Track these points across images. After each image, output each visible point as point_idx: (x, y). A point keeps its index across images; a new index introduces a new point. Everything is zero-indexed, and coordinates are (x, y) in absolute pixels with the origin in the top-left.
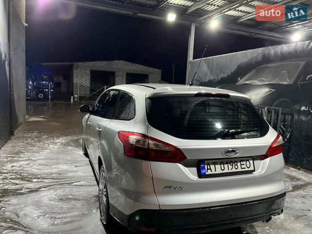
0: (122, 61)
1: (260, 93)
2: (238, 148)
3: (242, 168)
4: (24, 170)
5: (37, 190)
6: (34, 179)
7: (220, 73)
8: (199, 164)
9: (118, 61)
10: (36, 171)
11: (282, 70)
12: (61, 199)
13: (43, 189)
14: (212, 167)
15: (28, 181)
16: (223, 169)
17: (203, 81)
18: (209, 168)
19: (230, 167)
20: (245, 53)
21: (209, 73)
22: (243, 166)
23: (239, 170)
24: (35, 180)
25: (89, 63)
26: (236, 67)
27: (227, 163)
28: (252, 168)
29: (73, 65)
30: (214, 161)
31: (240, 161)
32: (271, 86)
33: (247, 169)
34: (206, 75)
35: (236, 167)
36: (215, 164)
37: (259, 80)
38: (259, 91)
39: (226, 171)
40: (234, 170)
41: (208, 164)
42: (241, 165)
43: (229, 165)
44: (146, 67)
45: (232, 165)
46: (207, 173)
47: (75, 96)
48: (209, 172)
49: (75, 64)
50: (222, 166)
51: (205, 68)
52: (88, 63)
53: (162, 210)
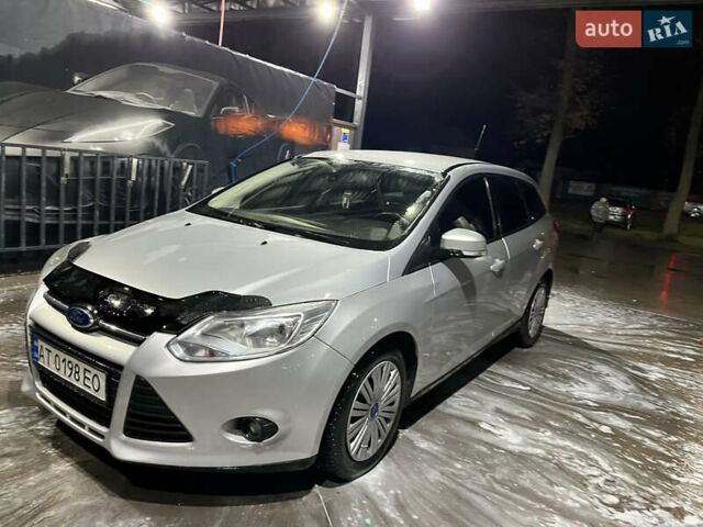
1: (140, 127)
6: (606, 435)
24: (605, 429)
37: (138, 96)
38: (141, 123)
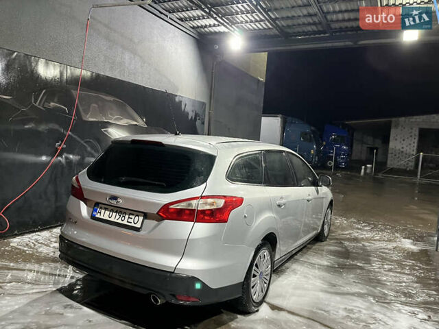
2: (119, 197)
3: (128, 222)
8: (95, 206)
16: (110, 216)
18: (100, 211)
19: (118, 216)
22: (130, 220)
23: (125, 222)
25: (418, 117)
27: (116, 212)
28: (138, 225)
30: (106, 206)
33: (132, 224)
35: (123, 218)
36: (106, 209)
39: (112, 219)
40: (120, 221)
41: (101, 208)
42: (129, 218)
43: (117, 214)
45: (120, 216)
46: (96, 216)
47: (368, 166)
50: (111, 213)
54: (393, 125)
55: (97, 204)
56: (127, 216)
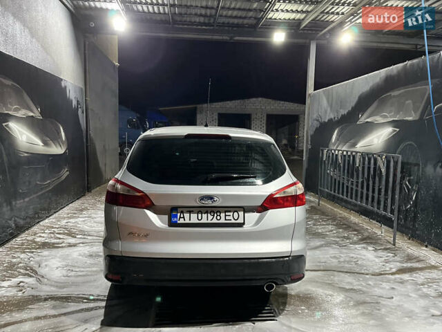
0: (260, 99)
1: (381, 135)
2: (217, 196)
3: (226, 220)
4: (76, 226)
5: (75, 245)
7: (340, 108)
8: (172, 212)
9: (254, 99)
10: (87, 228)
11: (407, 100)
12: (91, 256)
13: (81, 245)
14: (187, 216)
15: (73, 237)
16: (200, 218)
17: (323, 120)
18: (182, 216)
19: (210, 217)
20: (366, 78)
21: (329, 109)
22: (227, 218)
23: (222, 221)
24: (79, 236)
25: (216, 104)
26: (357, 98)
28: (240, 221)
29: (196, 108)
30: (189, 209)
31: (225, 212)
32: (395, 123)
33: (233, 221)
34: (326, 112)
35: (219, 218)
36: (190, 212)
37: (381, 116)
38: (382, 132)
39: (204, 221)
40: (215, 221)
41: (182, 212)
42: (226, 216)
43: (209, 215)
44: (296, 105)
45: (214, 215)
46: (178, 222)
48: (182, 221)
49: (199, 106)
50: (200, 215)
51: (324, 102)
52: (214, 104)
53: (124, 257)
54: (198, 112)
55: (175, 209)
56: (223, 215)
